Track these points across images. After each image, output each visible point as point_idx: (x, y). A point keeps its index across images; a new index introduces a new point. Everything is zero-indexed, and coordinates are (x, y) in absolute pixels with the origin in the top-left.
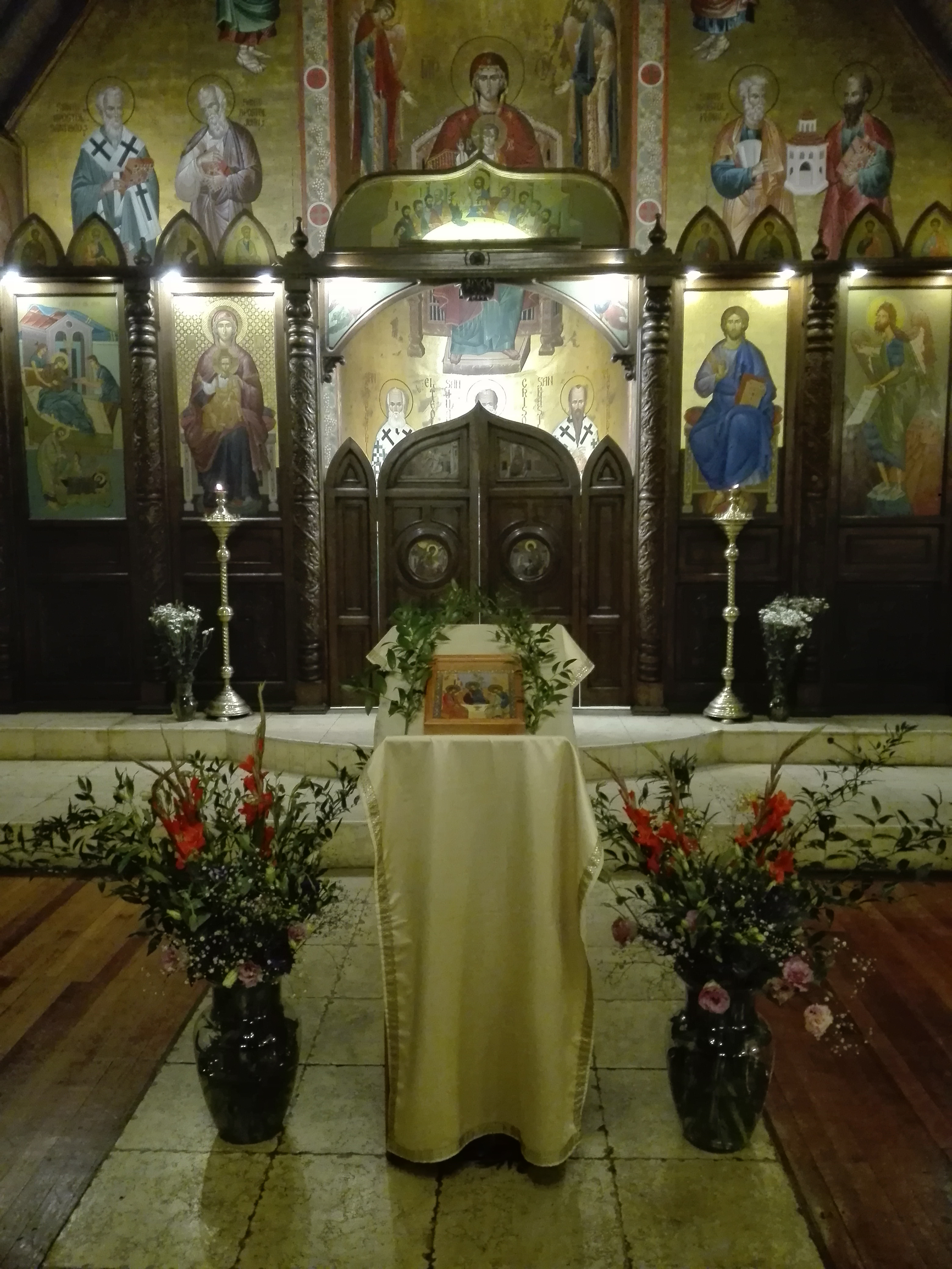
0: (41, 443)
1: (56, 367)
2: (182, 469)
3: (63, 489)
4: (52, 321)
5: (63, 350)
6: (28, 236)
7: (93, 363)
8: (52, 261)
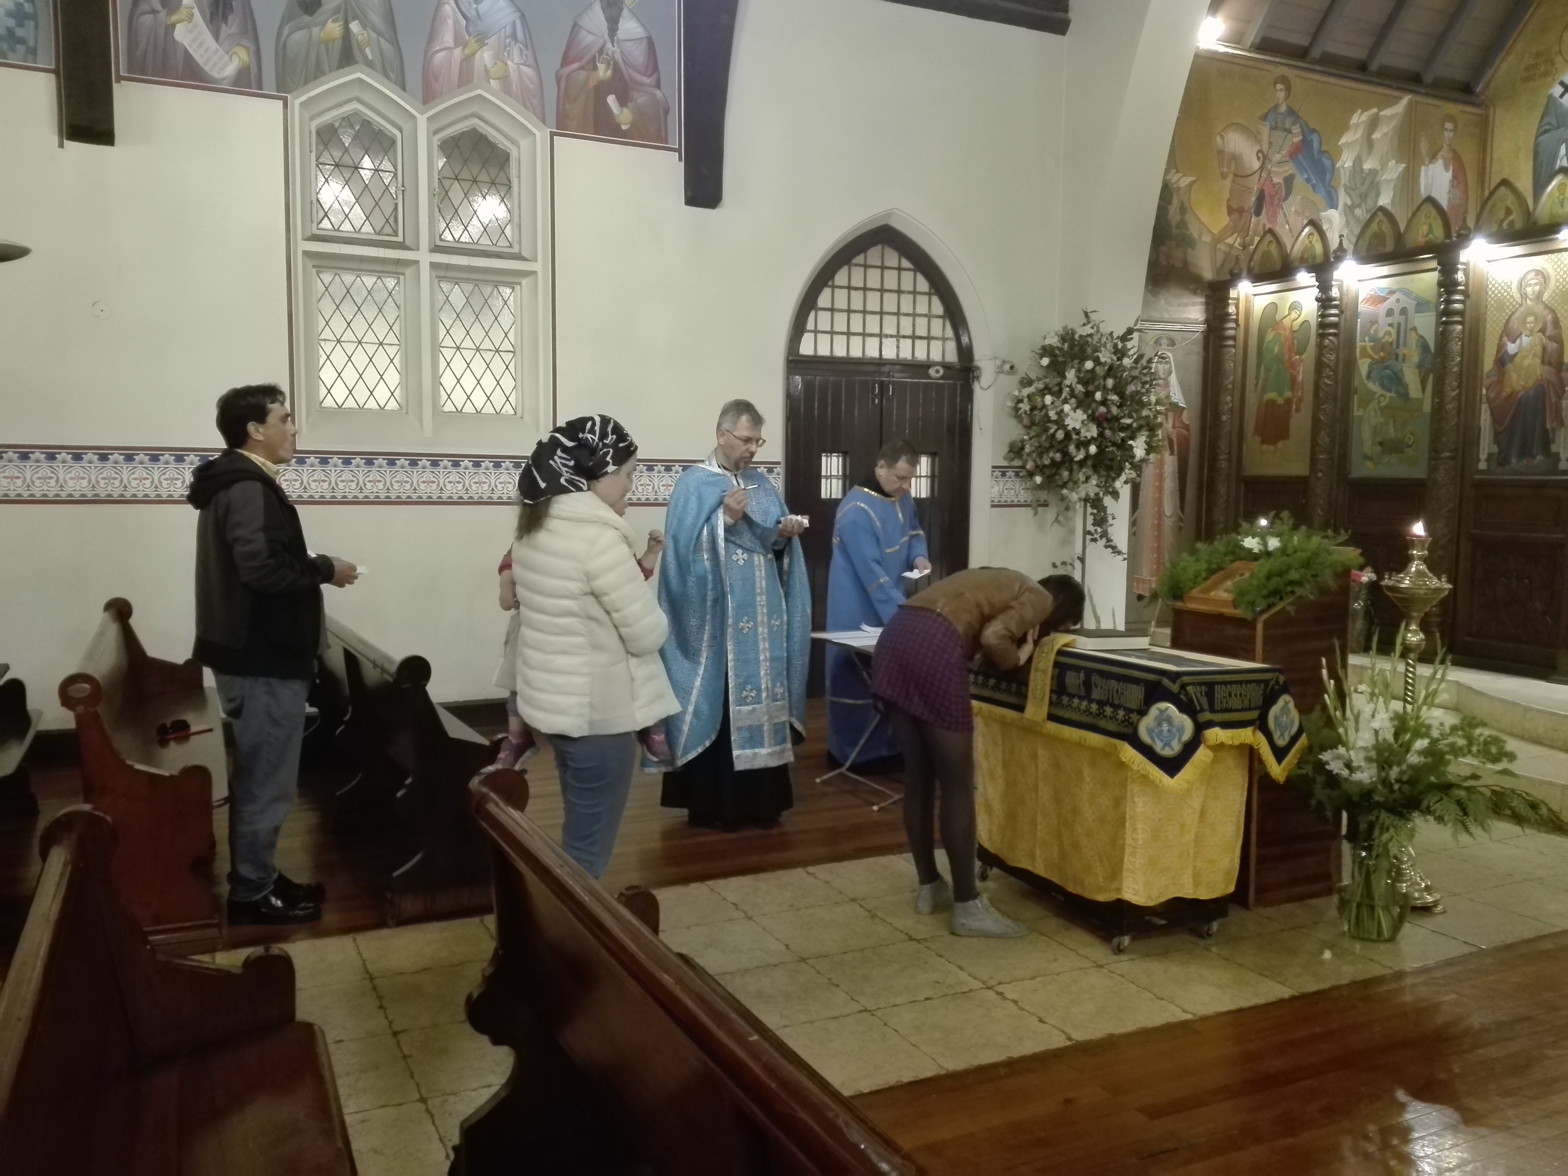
0: (1365, 408)
1: (1384, 340)
2: (1480, 429)
3: (1378, 449)
4: (1385, 299)
5: (1390, 325)
6: (1374, 227)
7: (1413, 334)
8: (1389, 247)
